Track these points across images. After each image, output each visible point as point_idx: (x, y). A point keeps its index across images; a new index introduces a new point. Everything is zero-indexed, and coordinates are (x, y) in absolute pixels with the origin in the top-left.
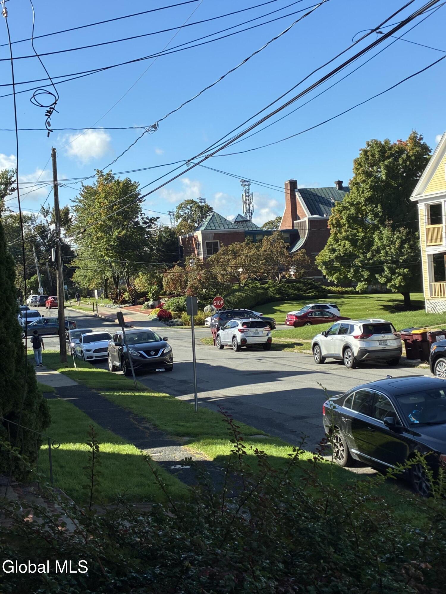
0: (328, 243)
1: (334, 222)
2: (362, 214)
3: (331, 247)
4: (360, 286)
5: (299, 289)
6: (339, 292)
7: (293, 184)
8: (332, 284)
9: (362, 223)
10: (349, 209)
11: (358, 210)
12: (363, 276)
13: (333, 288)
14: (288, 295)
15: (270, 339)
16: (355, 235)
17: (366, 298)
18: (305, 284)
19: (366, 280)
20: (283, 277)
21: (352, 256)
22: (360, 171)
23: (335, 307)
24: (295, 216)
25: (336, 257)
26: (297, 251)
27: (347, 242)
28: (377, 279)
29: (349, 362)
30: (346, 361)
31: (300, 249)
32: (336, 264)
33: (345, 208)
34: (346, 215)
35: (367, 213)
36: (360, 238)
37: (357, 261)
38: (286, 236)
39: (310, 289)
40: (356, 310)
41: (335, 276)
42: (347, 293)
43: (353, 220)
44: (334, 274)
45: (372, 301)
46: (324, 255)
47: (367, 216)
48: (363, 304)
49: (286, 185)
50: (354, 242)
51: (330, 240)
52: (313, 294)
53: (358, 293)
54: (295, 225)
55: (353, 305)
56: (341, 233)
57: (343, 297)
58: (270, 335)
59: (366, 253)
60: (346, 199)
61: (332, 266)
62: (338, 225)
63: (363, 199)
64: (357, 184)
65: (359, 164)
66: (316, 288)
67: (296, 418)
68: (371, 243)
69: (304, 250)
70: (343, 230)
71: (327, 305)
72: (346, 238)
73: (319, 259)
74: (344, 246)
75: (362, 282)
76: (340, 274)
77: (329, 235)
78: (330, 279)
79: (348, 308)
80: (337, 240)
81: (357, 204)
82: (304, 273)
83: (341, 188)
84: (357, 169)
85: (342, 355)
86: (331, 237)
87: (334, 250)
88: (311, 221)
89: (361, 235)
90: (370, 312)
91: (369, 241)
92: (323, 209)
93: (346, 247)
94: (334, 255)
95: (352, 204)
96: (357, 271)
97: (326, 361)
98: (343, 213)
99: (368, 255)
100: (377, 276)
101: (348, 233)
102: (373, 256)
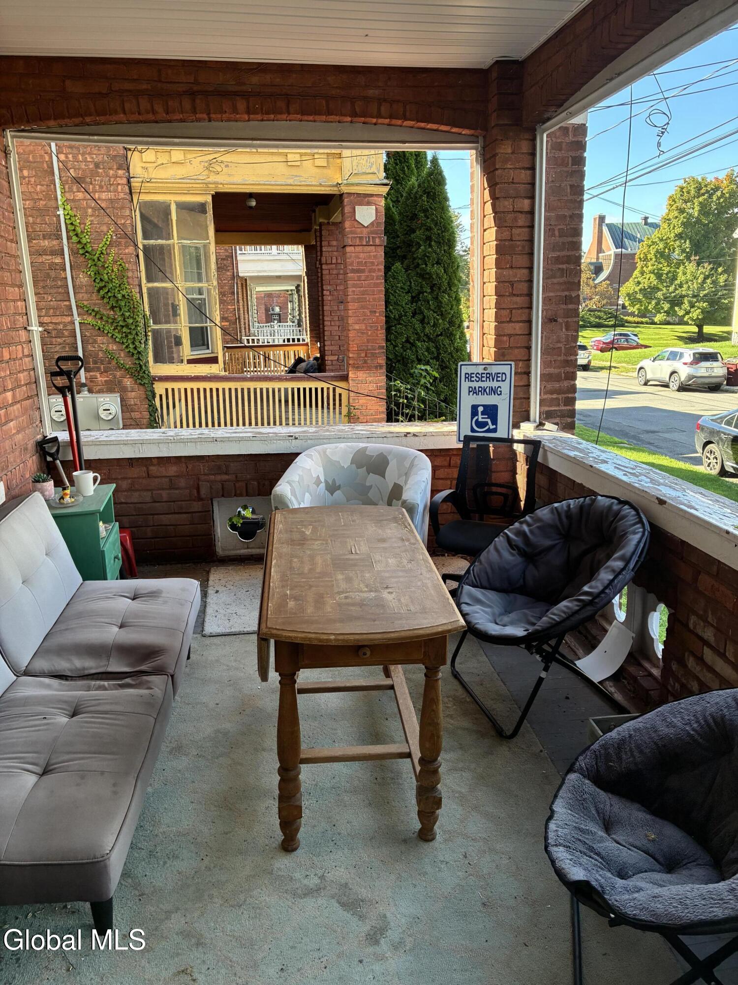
0: (634, 276)
1: (642, 256)
2: (669, 249)
3: (636, 280)
4: (658, 318)
5: (600, 318)
6: (635, 323)
7: (602, 219)
8: (632, 314)
9: (668, 258)
10: (657, 244)
11: (666, 245)
12: (663, 308)
13: (630, 318)
14: (590, 323)
15: (589, 362)
16: (661, 269)
17: (660, 328)
18: (605, 312)
19: (665, 312)
20: (586, 306)
21: (656, 289)
22: (674, 207)
23: (636, 335)
24: (600, 250)
25: (641, 290)
26: (601, 282)
27: (652, 276)
28: (676, 312)
29: (674, 386)
30: (671, 385)
31: (604, 280)
32: (640, 296)
33: (654, 243)
34: (655, 250)
35: (674, 249)
36: (665, 272)
37: (659, 295)
38: (592, 268)
39: (610, 318)
40: (652, 339)
41: (637, 306)
42: (642, 323)
43: (660, 255)
44: (635, 305)
45: (666, 331)
46: (629, 286)
47: (674, 251)
48: (659, 334)
49: (595, 219)
50: (659, 276)
51: (636, 273)
52: (613, 323)
53: (655, 324)
54: (600, 257)
55: (649, 335)
56: (647, 267)
57: (639, 327)
58: (590, 358)
59: (669, 287)
60: (656, 235)
61: (635, 298)
62: (646, 259)
63: (672, 235)
64: (669, 220)
65: (674, 201)
66: (616, 317)
67: (648, 432)
68: (674, 278)
69: (608, 282)
70: (649, 264)
71: (629, 333)
72: (652, 272)
73: (624, 290)
74: (649, 279)
75: (661, 313)
76: (641, 305)
77: (635, 268)
78: (630, 309)
79: (645, 337)
80: (642, 273)
81: (666, 240)
82: (607, 303)
83: (646, 224)
84: (671, 206)
85: (668, 379)
86: (638, 270)
87: (639, 283)
88: (616, 255)
89: (666, 269)
90: (665, 342)
91: (674, 275)
92: (627, 243)
93: (651, 280)
94: (639, 288)
95: (661, 240)
96: (657, 304)
97: (649, 384)
98: (651, 248)
99: (671, 289)
100: (676, 309)
101: (655, 267)
102: (676, 289)
